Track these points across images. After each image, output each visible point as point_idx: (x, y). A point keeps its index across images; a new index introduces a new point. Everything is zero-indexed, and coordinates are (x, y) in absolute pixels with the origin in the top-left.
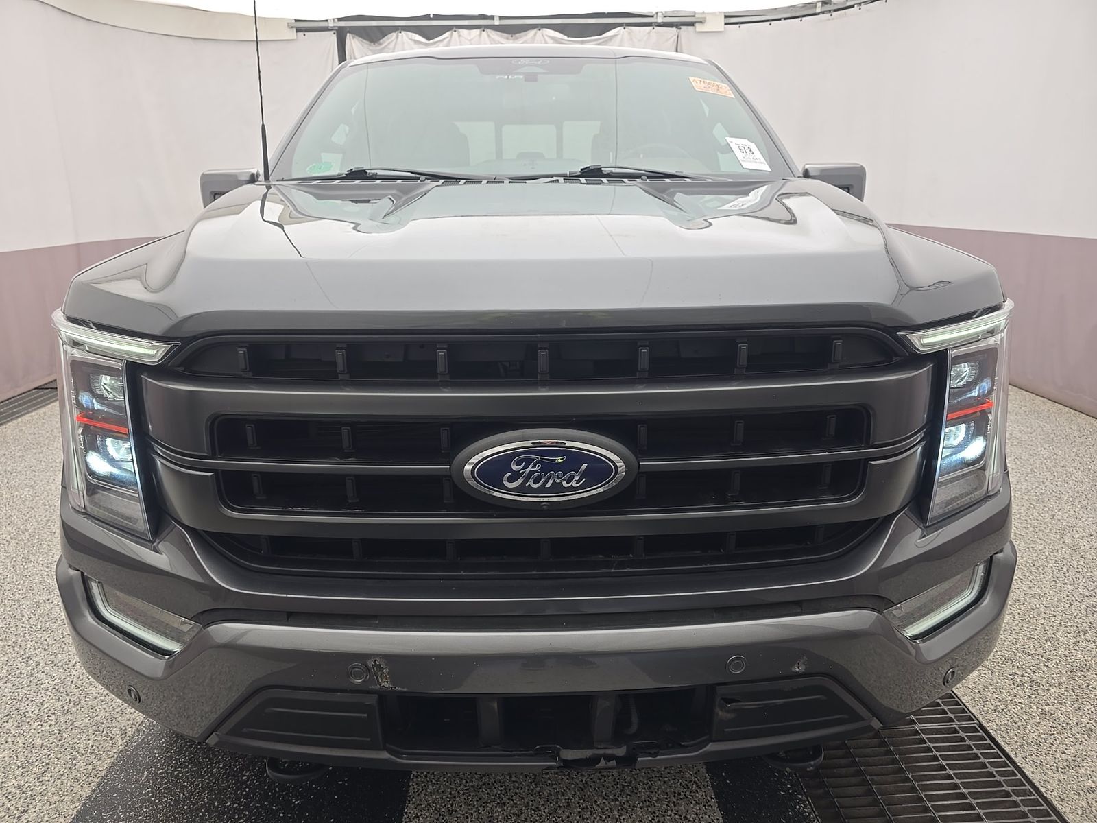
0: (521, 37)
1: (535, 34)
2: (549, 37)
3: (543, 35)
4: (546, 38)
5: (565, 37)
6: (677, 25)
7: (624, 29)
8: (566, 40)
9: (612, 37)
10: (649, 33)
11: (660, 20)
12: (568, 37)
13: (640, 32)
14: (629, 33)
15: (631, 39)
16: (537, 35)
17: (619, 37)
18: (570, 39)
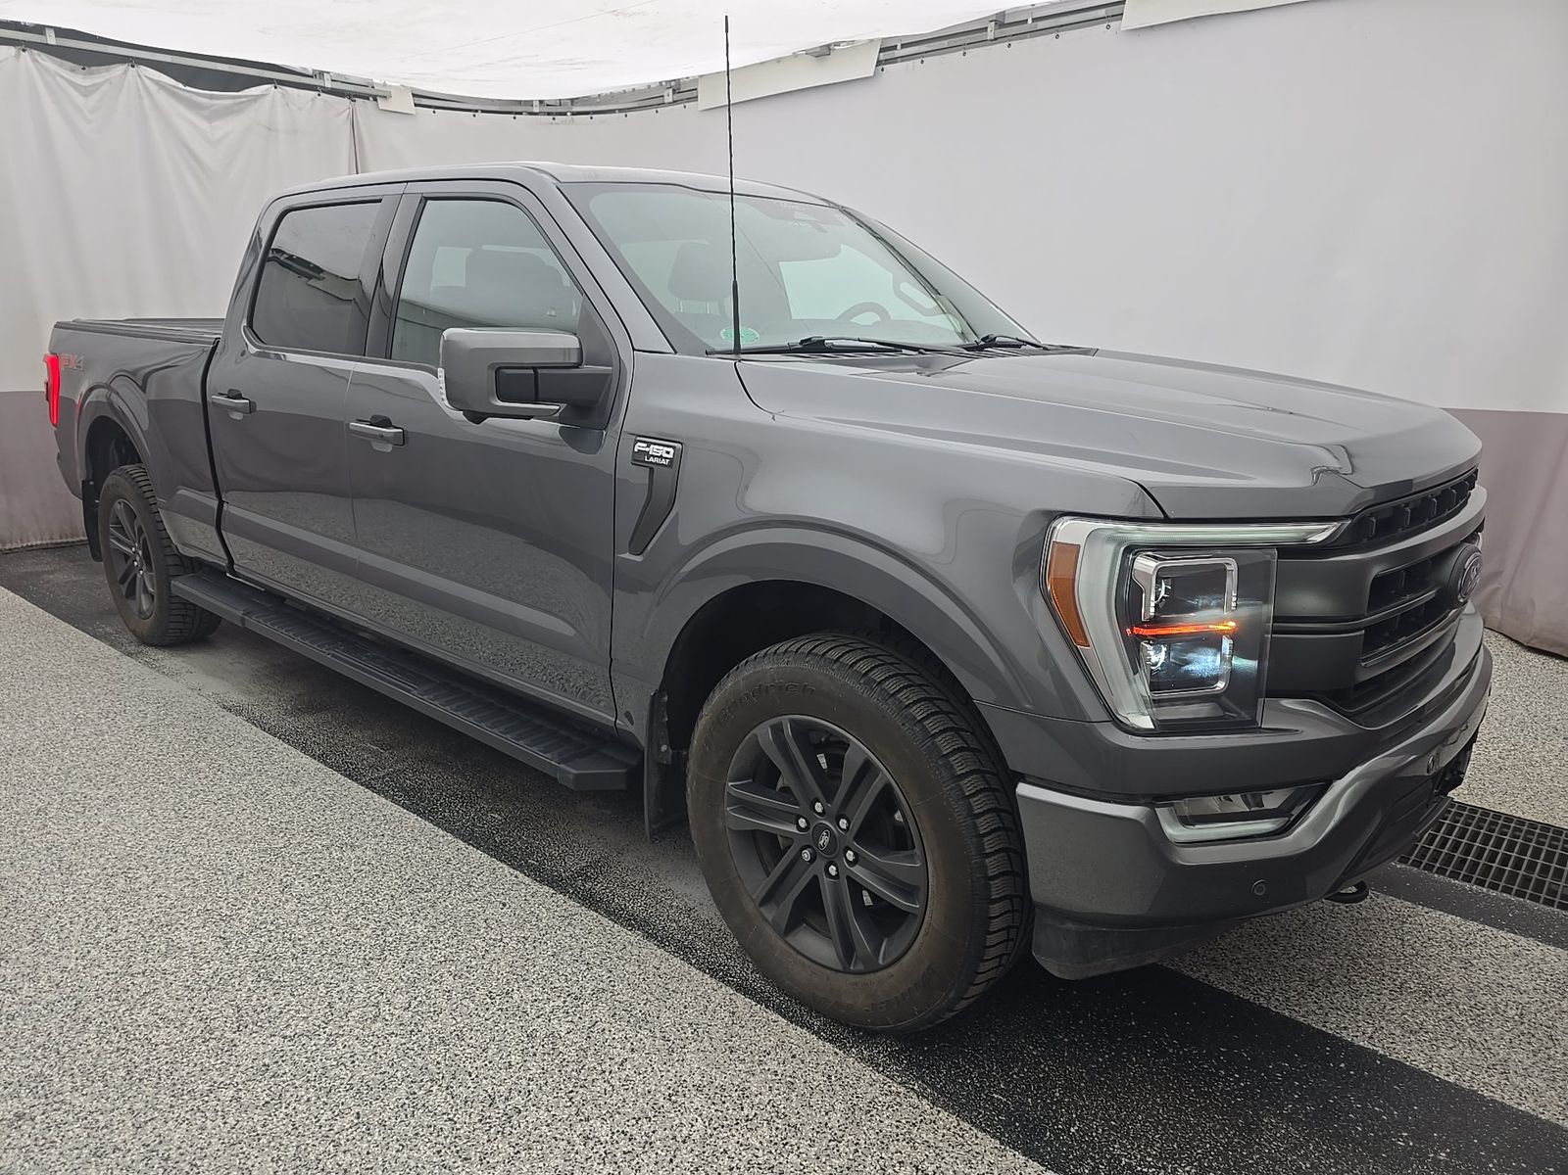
0: (99, 73)
1: (126, 72)
2: (150, 79)
3: (139, 76)
4: (147, 81)
5: (181, 86)
6: (352, 96)
7: (276, 88)
8: (181, 89)
9: (257, 98)
10: (313, 100)
11: (328, 85)
12: (185, 85)
13: (299, 96)
14: (283, 95)
15: (288, 105)
16: (129, 73)
17: (268, 98)
18: (188, 88)
